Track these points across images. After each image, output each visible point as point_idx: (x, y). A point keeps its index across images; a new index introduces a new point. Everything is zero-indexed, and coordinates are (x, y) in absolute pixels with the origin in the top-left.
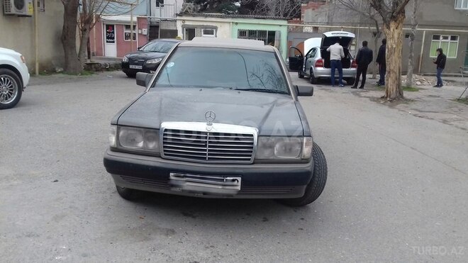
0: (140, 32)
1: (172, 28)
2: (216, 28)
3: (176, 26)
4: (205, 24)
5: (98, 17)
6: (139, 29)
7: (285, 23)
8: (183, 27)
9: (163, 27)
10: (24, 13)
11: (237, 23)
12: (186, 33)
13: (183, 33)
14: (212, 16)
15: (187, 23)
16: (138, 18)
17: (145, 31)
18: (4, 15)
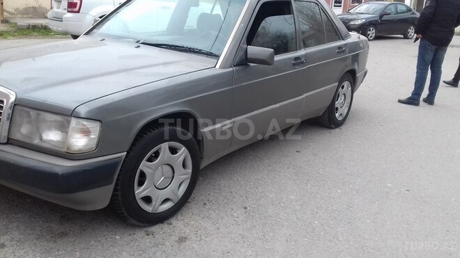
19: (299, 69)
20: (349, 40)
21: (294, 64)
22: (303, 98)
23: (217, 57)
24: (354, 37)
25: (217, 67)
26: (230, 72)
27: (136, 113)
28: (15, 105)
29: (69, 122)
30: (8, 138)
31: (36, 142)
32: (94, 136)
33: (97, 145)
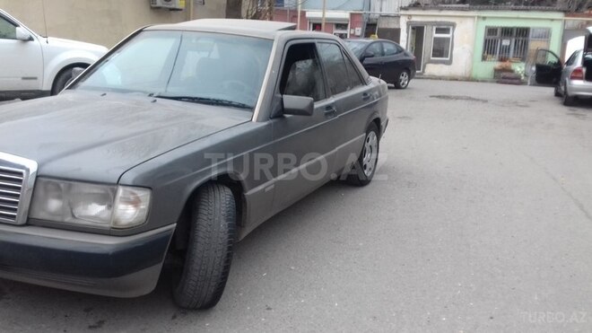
0: (352, 32)
1: (393, 26)
2: (454, 25)
3: (398, 22)
4: (439, 20)
5: (303, 13)
6: (351, 28)
7: (560, 16)
8: (408, 24)
9: (383, 25)
10: (173, 6)
11: (484, 18)
12: (413, 33)
13: (408, 32)
14: (450, 9)
15: (414, 19)
16: (352, 14)
17: (359, 31)
18: (152, 8)
19: (331, 119)
20: (371, 86)
21: (326, 114)
22: (336, 153)
23: (252, 109)
24: (375, 82)
25: (254, 121)
26: (267, 125)
27: (183, 177)
28: (37, 177)
29: (115, 192)
30: (28, 219)
31: (68, 219)
32: (144, 206)
33: (147, 217)
